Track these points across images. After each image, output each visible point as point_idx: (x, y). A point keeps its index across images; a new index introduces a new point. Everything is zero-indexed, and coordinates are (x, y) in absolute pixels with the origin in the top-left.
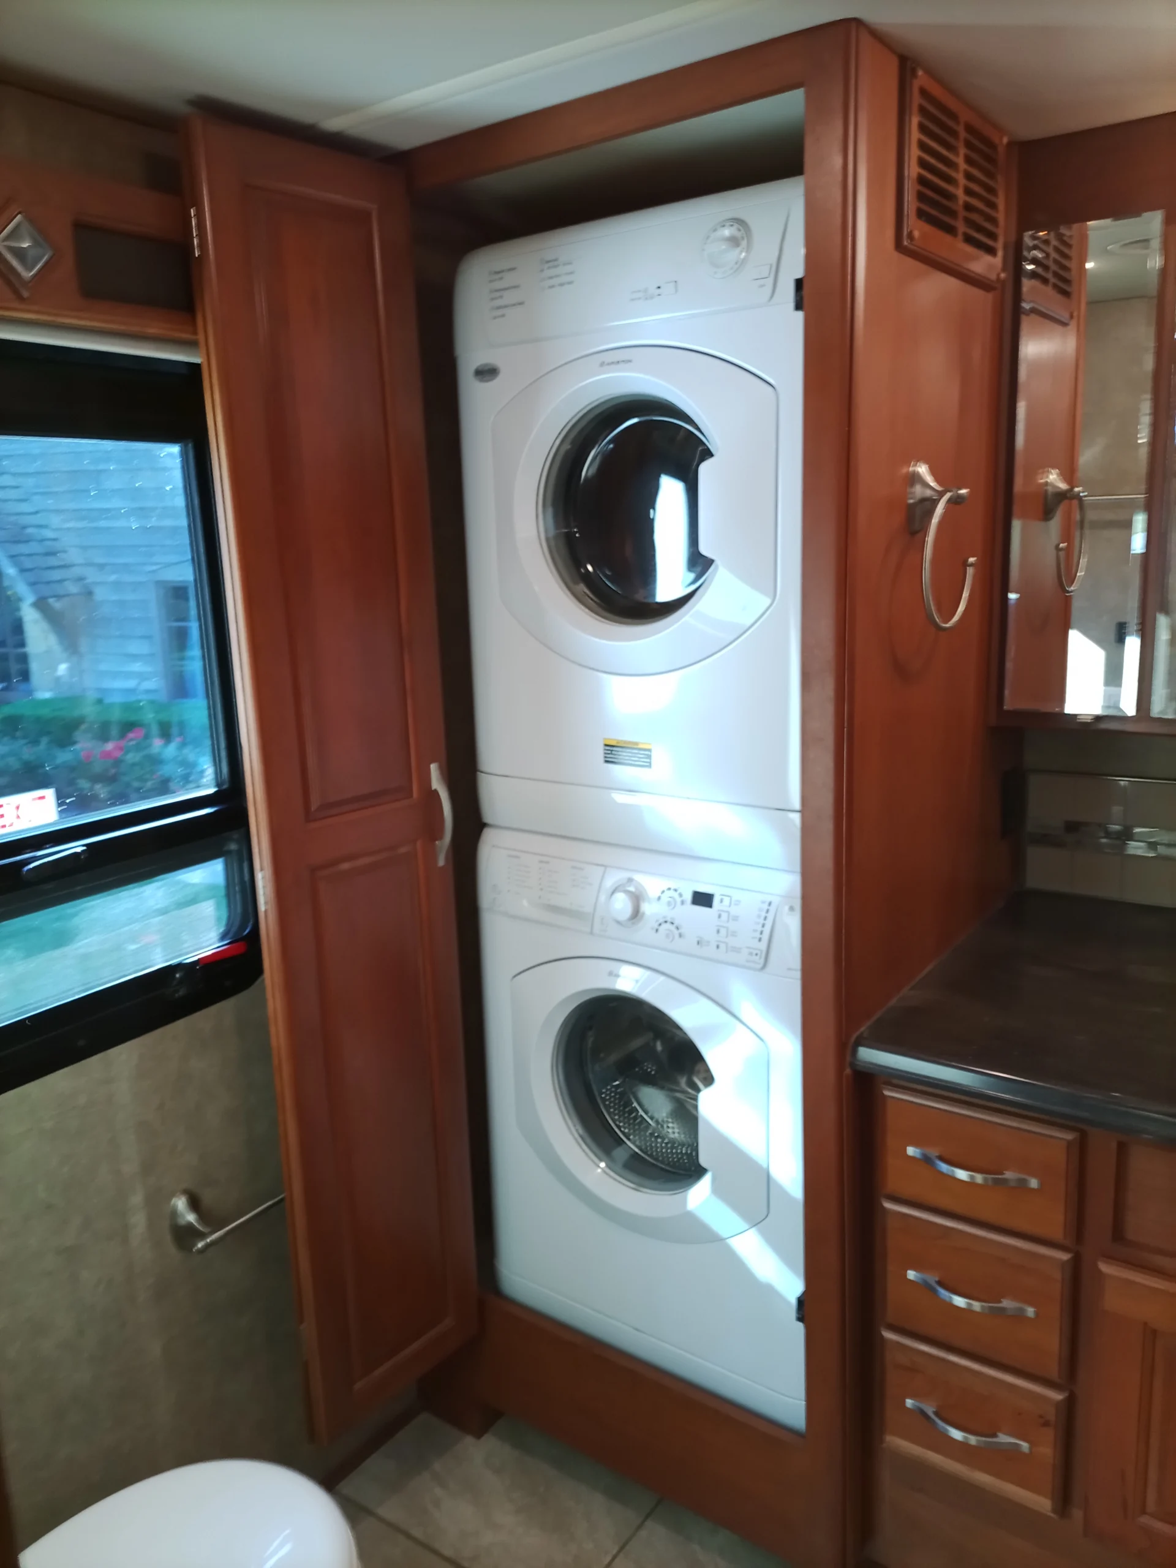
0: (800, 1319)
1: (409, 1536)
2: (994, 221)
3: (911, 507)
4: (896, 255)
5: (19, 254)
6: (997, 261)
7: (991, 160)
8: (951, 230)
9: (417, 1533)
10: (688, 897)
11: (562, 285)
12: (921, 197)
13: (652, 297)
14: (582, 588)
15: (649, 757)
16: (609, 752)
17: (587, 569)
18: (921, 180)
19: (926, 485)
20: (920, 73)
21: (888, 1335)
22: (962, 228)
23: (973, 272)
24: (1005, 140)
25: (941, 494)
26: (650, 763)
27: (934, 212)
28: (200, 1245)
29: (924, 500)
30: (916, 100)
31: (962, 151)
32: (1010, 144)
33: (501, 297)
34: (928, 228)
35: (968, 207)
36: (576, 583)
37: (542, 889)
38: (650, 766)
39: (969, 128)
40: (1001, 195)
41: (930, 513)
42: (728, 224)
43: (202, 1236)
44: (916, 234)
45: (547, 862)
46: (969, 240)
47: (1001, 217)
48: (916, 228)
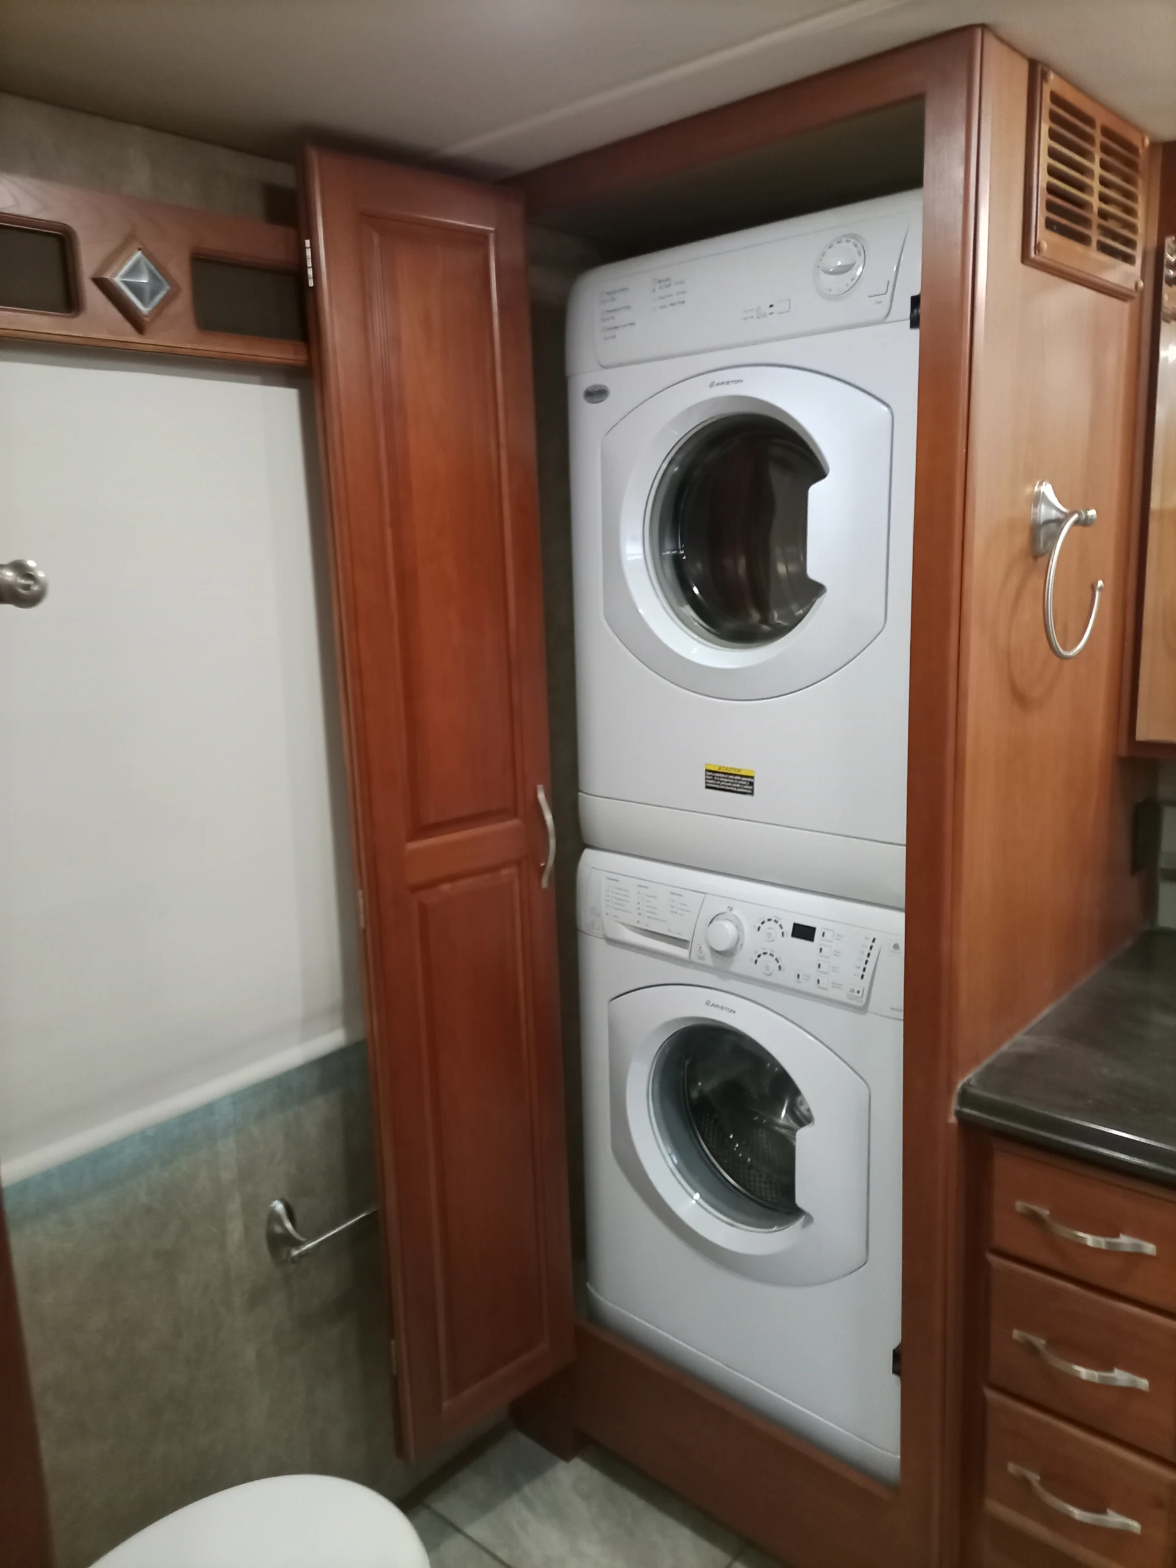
0: (896, 1371)
1: (494, 1556)
2: (1132, 228)
3: (1035, 529)
4: (1022, 267)
5: (136, 289)
6: (1136, 269)
7: (1132, 164)
8: (1083, 239)
9: (502, 1554)
10: (789, 929)
11: (673, 304)
12: (1050, 206)
13: (765, 316)
14: (688, 611)
15: (751, 784)
16: (710, 778)
17: (693, 592)
18: (1051, 189)
19: (1051, 505)
20: (1052, 76)
21: (990, 1394)
22: (1095, 236)
23: (1108, 281)
24: (1147, 142)
25: (1067, 516)
26: (752, 790)
27: (1064, 221)
28: (295, 1253)
29: (1048, 522)
30: (1047, 105)
31: (1098, 156)
32: (1153, 145)
33: (613, 318)
34: (1056, 238)
35: (1103, 215)
36: (681, 605)
37: (640, 914)
38: (752, 793)
39: (1106, 132)
40: (1141, 199)
41: (1055, 537)
42: (844, 239)
43: (297, 1244)
44: (1045, 245)
45: (646, 887)
46: (1103, 248)
47: (1140, 222)
48: (1046, 240)
